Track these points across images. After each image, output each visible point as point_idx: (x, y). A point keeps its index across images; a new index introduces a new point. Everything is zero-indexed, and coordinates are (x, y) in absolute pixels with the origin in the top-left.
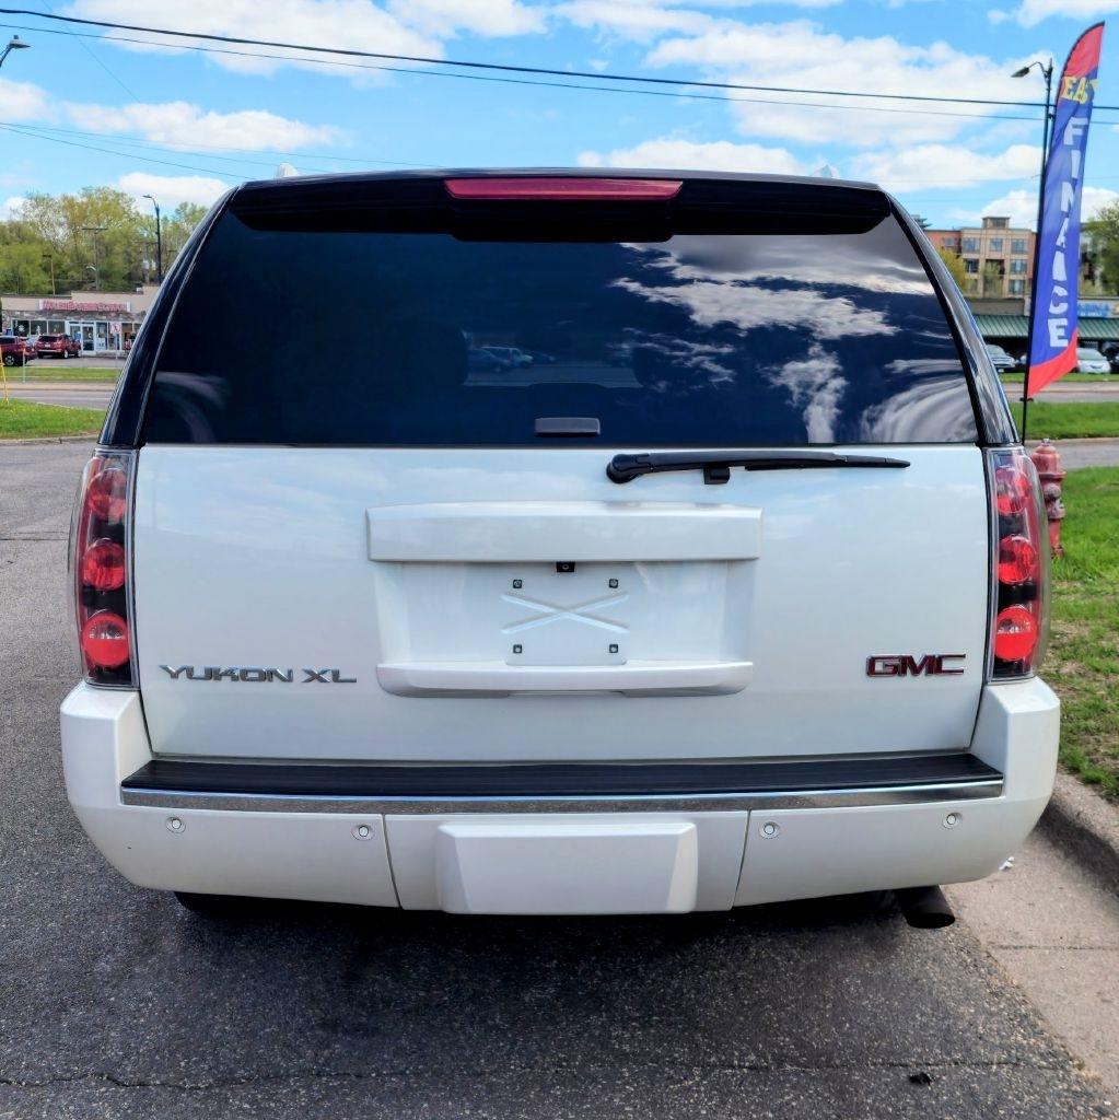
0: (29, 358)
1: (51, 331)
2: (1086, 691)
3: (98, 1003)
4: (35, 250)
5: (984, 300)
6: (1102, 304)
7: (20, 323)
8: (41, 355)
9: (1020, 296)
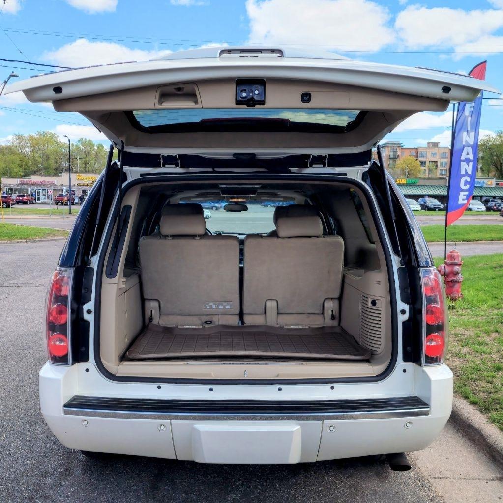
0: (12, 204)
1: (22, 193)
2: (472, 361)
3: (47, 497)
4: (17, 158)
5: (429, 178)
6: (482, 180)
7: (9, 189)
8: (18, 203)
9: (445, 177)
